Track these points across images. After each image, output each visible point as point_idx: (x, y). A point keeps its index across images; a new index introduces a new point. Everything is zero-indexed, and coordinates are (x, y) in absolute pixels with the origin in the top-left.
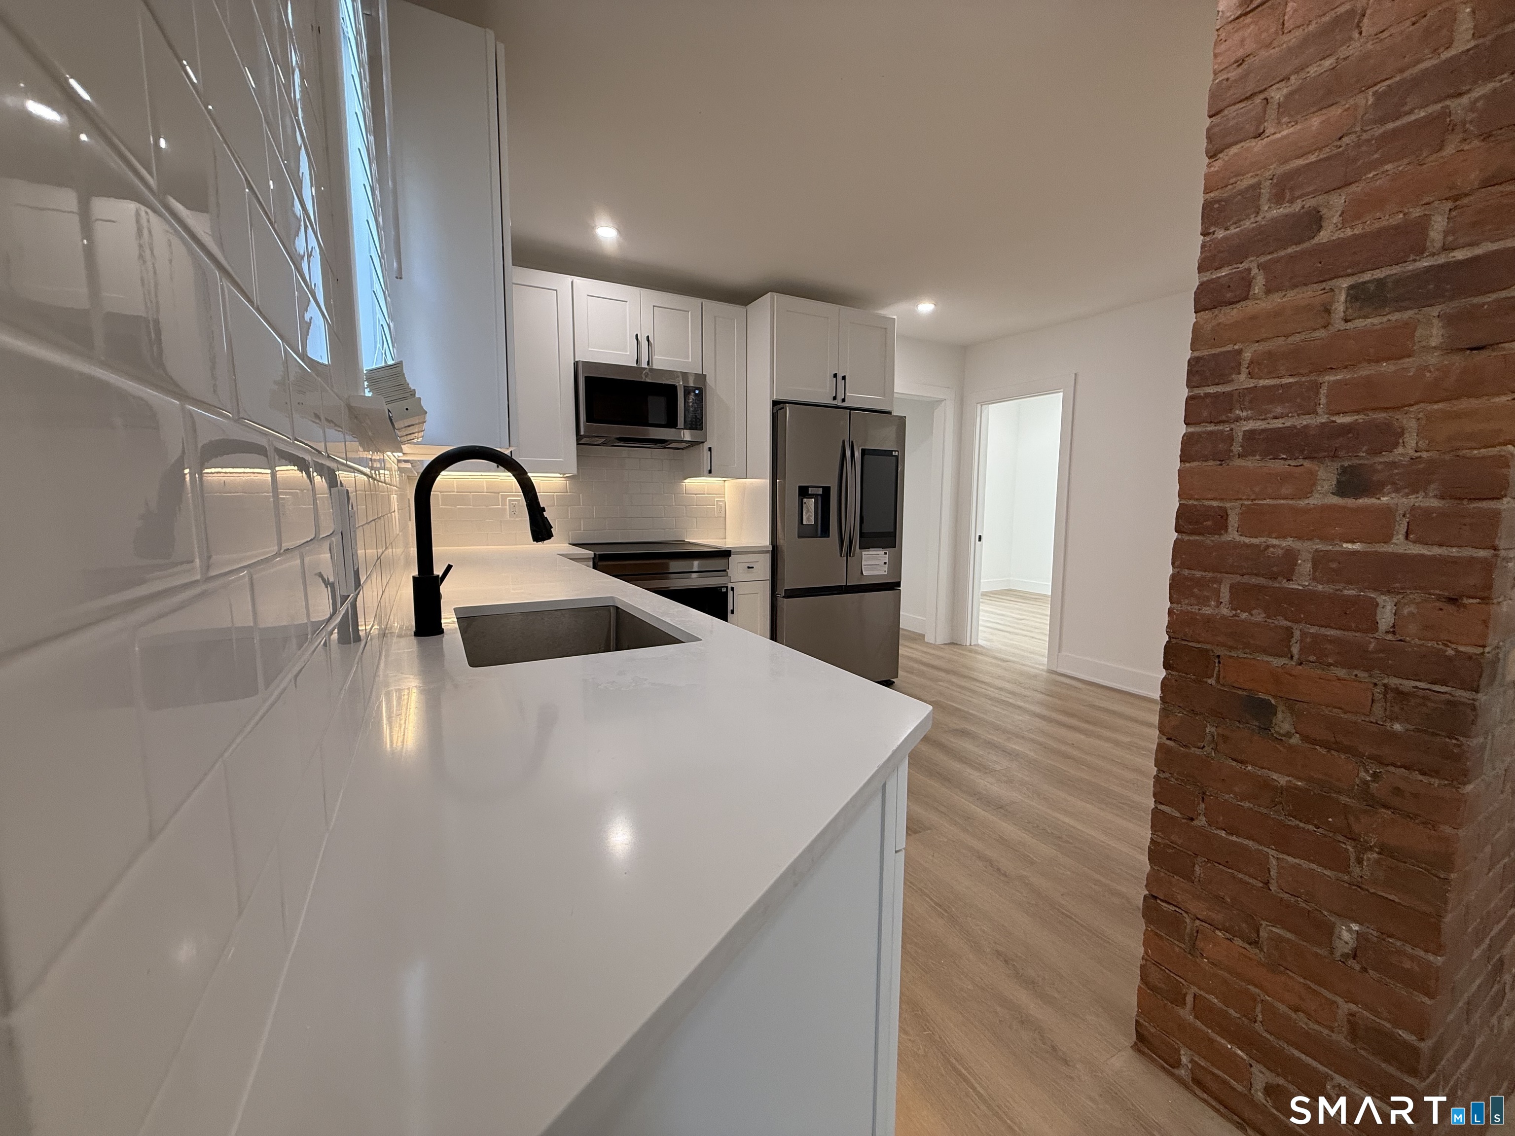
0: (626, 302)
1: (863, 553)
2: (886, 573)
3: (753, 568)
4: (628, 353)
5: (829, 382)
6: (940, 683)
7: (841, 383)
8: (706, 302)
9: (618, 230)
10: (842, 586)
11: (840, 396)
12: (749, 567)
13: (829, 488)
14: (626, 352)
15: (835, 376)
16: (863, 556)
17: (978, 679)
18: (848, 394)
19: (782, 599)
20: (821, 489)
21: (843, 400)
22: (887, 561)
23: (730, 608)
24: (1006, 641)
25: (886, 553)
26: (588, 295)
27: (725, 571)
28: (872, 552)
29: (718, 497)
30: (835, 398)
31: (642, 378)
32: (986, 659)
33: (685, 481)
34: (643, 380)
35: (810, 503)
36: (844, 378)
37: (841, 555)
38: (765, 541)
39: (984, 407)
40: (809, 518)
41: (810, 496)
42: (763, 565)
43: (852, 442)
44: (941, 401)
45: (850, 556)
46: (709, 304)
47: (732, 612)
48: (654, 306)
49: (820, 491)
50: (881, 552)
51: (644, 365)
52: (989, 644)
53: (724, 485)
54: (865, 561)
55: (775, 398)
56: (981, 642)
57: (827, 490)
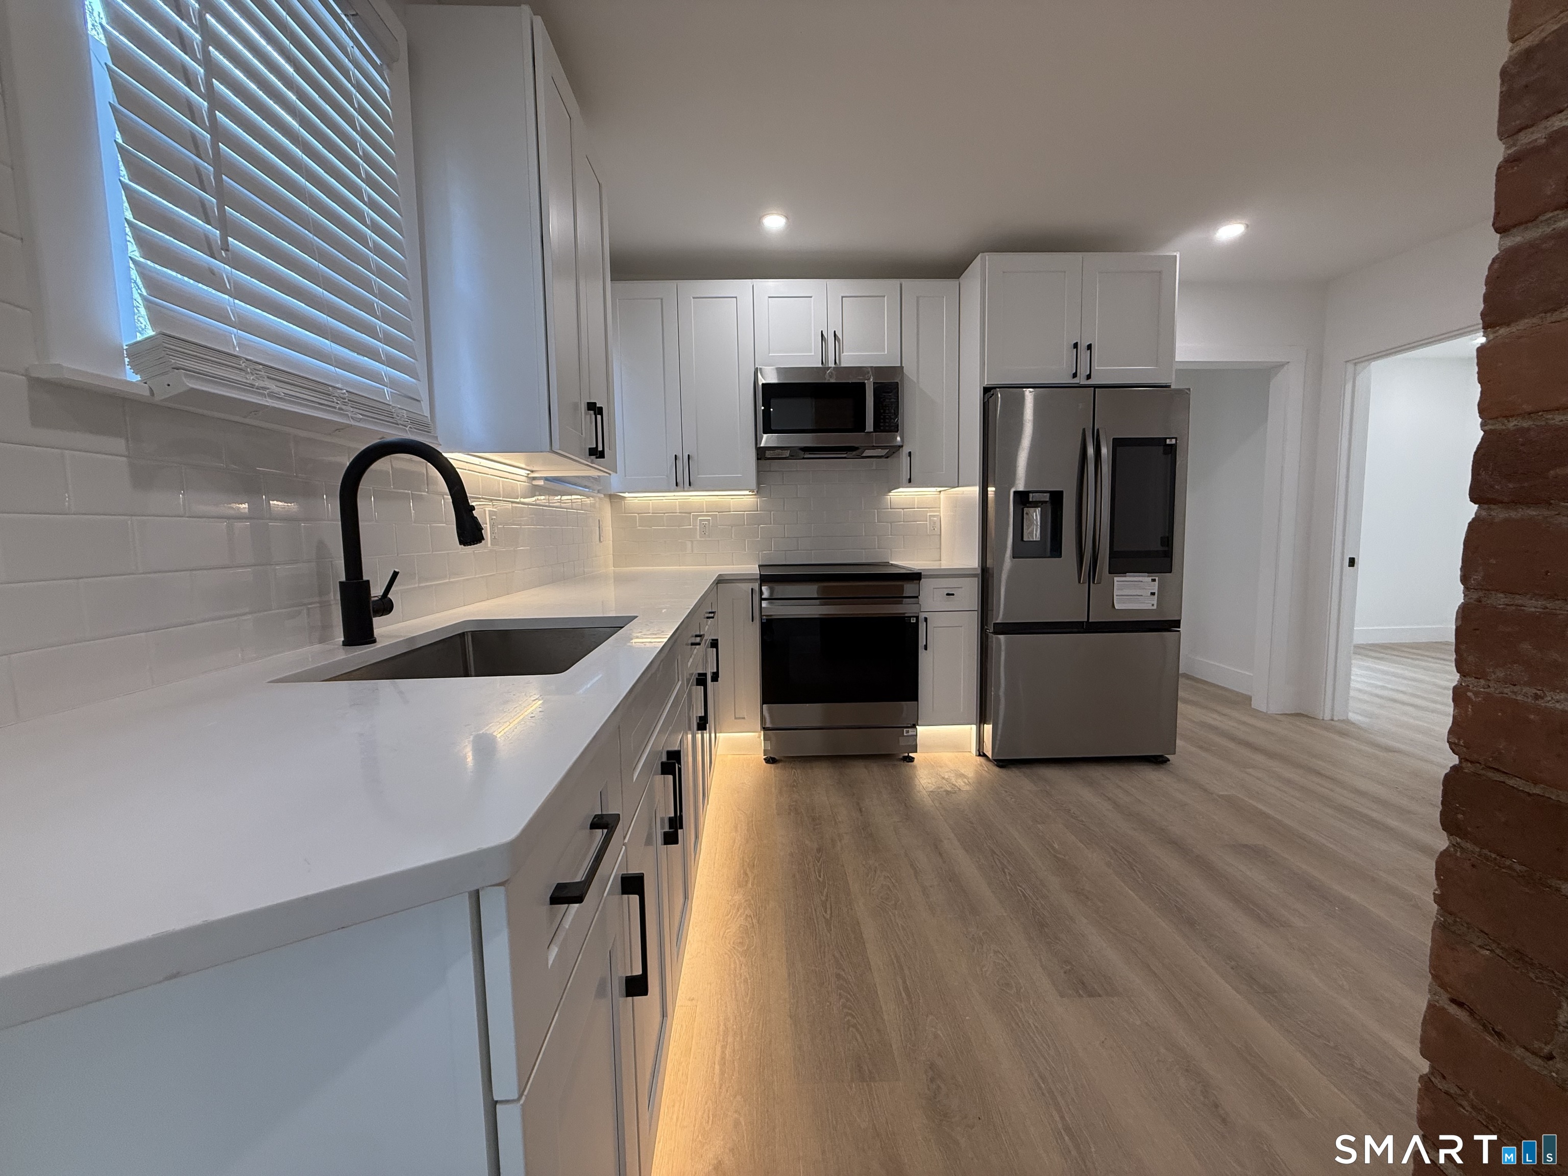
0: (811, 297)
1: (1116, 579)
2: (1155, 607)
3: (953, 595)
4: (813, 354)
5: (1067, 354)
6: (1250, 770)
7: (1084, 355)
8: (906, 283)
9: (785, 216)
10: (1083, 622)
11: (1083, 371)
12: (948, 594)
13: (1061, 493)
14: (811, 352)
15: (1076, 346)
16: (1116, 583)
17: (1323, 772)
18: (1096, 367)
19: (991, 634)
20: (1048, 495)
21: (1089, 377)
22: (1156, 591)
23: (922, 643)
24: (1405, 719)
25: (1154, 580)
26: (769, 297)
27: (917, 597)
28: (1130, 578)
29: (930, 512)
30: (1075, 375)
31: (825, 379)
32: (1354, 743)
33: (890, 494)
34: (826, 381)
35: (1035, 515)
36: (1089, 347)
37: (1079, 582)
38: (972, 561)
39: (1359, 367)
40: (1034, 531)
41: (1035, 504)
42: (969, 593)
43: (1098, 430)
44: (1281, 365)
45: (1094, 583)
46: (909, 284)
47: (926, 648)
48: (842, 297)
49: (1046, 497)
50: (1146, 579)
51: (831, 364)
52: (1367, 720)
53: (940, 498)
54: (1118, 589)
55: (986, 383)
56: (1352, 716)
57: (1056, 498)
